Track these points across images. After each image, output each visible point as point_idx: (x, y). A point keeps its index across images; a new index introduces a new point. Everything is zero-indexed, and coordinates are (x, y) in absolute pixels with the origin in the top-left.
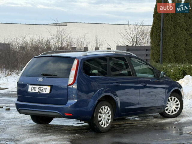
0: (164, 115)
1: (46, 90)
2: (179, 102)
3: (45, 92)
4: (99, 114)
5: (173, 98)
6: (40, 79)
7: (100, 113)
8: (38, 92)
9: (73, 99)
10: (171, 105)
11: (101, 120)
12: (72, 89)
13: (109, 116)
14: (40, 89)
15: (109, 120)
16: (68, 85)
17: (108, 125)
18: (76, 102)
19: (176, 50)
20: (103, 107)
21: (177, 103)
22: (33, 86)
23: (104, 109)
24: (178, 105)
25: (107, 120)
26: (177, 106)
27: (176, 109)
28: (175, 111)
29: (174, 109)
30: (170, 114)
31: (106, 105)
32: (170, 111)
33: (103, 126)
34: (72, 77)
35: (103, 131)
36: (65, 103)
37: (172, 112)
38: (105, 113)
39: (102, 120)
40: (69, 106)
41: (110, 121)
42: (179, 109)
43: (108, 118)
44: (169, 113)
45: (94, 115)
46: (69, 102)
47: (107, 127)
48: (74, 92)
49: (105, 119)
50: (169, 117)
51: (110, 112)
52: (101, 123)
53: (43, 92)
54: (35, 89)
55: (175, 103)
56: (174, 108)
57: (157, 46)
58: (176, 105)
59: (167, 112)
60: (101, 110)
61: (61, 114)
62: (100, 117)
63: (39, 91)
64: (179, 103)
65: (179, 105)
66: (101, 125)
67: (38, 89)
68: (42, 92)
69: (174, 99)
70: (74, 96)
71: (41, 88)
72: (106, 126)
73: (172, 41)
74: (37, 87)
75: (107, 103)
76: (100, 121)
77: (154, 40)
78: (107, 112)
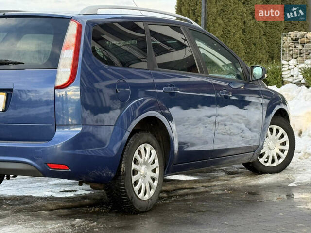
0: (255, 168)
2: (286, 138)
4: (134, 166)
5: (275, 127)
7: (135, 163)
9: (68, 125)
10: (271, 144)
11: (138, 181)
12: (65, 100)
13: (154, 171)
15: (153, 179)
16: (56, 88)
17: (152, 192)
18: (78, 133)
20: (142, 146)
21: (282, 140)
23: (142, 151)
24: (284, 144)
25: (151, 181)
26: (283, 147)
27: (281, 154)
28: (279, 157)
29: (277, 154)
30: (267, 164)
32: (268, 158)
33: (141, 196)
34: (65, 67)
35: (141, 210)
36: (48, 136)
37: (273, 161)
38: (145, 163)
39: (140, 180)
40: (59, 145)
41: (156, 182)
42: (286, 153)
43: (153, 175)
44: (266, 162)
45: (120, 166)
46: (59, 132)
47: (150, 199)
49: (145, 176)
50: (267, 173)
51: (157, 161)
52: (136, 188)
55: (279, 139)
56: (276, 151)
58: (281, 144)
59: (262, 160)
60: (136, 154)
61: (36, 165)
62: (135, 172)
64: (288, 139)
65: (288, 145)
66: (137, 192)
69: (278, 131)
72: (149, 195)
75: (150, 137)
76: (136, 183)
78: (149, 161)
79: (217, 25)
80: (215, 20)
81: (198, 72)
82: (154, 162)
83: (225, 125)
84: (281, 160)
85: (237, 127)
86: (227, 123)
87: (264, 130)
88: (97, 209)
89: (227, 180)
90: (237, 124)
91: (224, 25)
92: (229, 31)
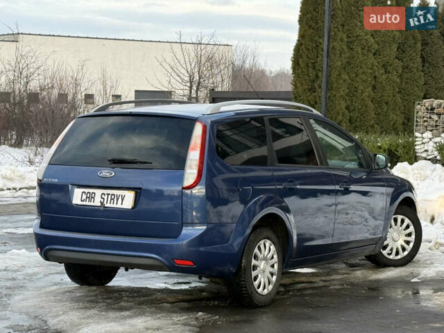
0: (378, 262)
1: (122, 200)
2: (412, 229)
3: (119, 206)
4: (254, 262)
5: (400, 217)
6: (106, 173)
7: (255, 259)
8: (99, 205)
9: (193, 224)
10: (395, 235)
11: (257, 276)
12: (192, 196)
13: (273, 266)
14: (106, 197)
15: (272, 274)
16: (183, 188)
17: (271, 287)
18: (202, 231)
19: (352, 101)
20: (262, 242)
21: (408, 231)
22: (86, 190)
23: (262, 247)
24: (409, 235)
25: (270, 276)
26: (408, 239)
27: (406, 246)
28: (404, 249)
29: (402, 246)
30: (391, 257)
31: (268, 239)
32: (391, 250)
33: (260, 290)
34: (191, 168)
35: (260, 305)
36: (175, 233)
37: (397, 253)
38: (265, 259)
39: (259, 275)
40: (185, 242)
41: (275, 277)
42: (412, 245)
43: (271, 270)
44: (389, 254)
45: (241, 261)
46: (187, 231)
47: (269, 294)
48: (195, 205)
49: (264, 272)
50: (391, 266)
51: (275, 256)
52: (256, 283)
53: (115, 206)
54: (91, 197)
55: (405, 230)
56: (401, 242)
57: (309, 91)
58: (406, 235)
59: (385, 252)
60: (256, 250)
61: (163, 260)
62: (255, 268)
63: (102, 203)
64: (414, 230)
65: (413, 236)
66: (256, 287)
67: (98, 198)
68: (111, 205)
69: (403, 221)
70: (194, 214)
71: (108, 194)
72: (268, 290)
73: (345, 81)
74: (98, 192)
75: (270, 233)
76: (256, 278)
77: (301, 76)
78: (269, 256)
79: (342, 81)
80: (339, 75)
81: (317, 165)
82: (273, 258)
83: (347, 214)
84: (406, 253)
85: (361, 216)
86: (349, 211)
87: (387, 220)
88: (216, 303)
89: (347, 274)
90: (360, 213)
91: (350, 81)
92: (356, 88)
